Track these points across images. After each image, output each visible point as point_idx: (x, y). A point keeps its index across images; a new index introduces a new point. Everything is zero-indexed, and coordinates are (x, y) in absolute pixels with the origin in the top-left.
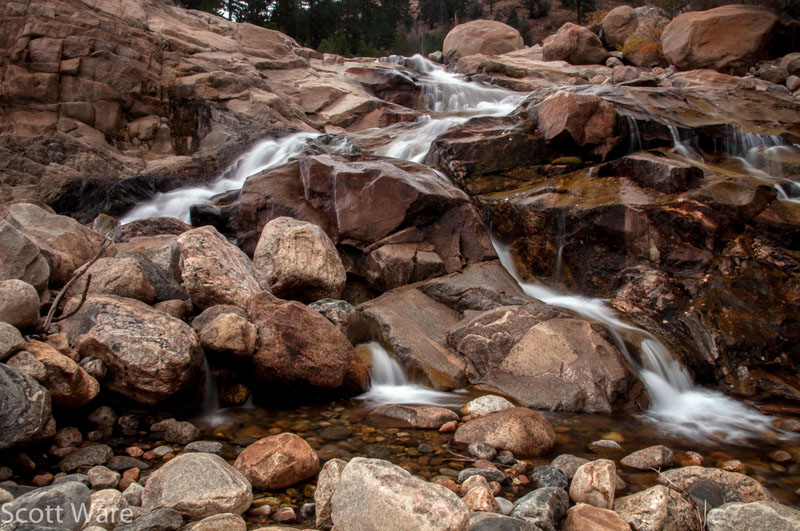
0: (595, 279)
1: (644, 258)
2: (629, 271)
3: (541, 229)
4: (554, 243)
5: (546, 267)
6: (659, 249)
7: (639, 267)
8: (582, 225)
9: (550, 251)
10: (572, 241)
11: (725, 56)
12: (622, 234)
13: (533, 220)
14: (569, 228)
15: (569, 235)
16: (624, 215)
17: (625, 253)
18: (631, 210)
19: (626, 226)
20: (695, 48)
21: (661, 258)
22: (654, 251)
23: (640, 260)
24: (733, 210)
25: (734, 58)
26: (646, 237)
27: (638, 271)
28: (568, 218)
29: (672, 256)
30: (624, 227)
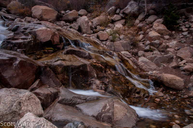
0: (83, 84)
1: (94, 77)
2: (91, 81)
3: (63, 72)
4: (68, 76)
5: (65, 83)
6: (96, 74)
7: (93, 79)
8: (76, 70)
9: (66, 78)
10: (74, 75)
11: (50, 19)
12: (87, 71)
13: (60, 69)
14: (72, 71)
15: (72, 73)
16: (87, 67)
17: (88, 76)
18: (88, 65)
19: (88, 69)
20: (43, 15)
21: (97, 77)
22: (95, 75)
23: (93, 78)
24: (105, 63)
25: (52, 20)
26: (93, 72)
27: (93, 81)
28: (72, 68)
29: (99, 76)
30: (87, 70)
